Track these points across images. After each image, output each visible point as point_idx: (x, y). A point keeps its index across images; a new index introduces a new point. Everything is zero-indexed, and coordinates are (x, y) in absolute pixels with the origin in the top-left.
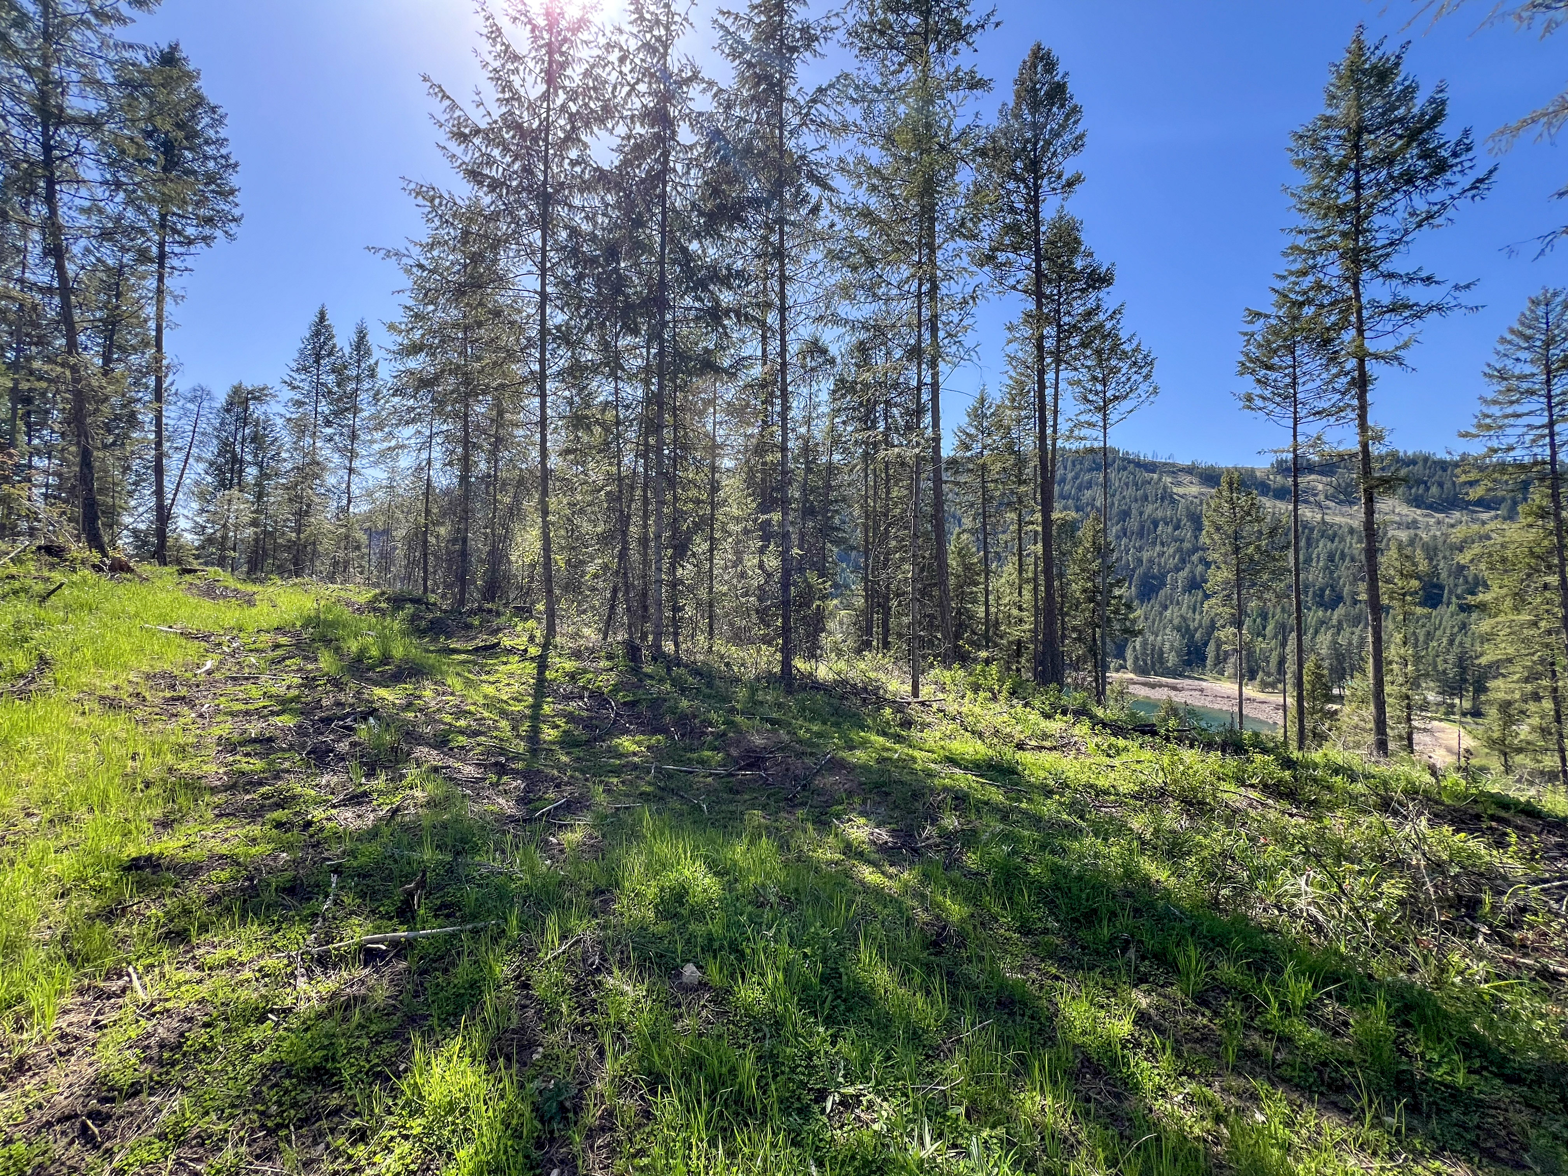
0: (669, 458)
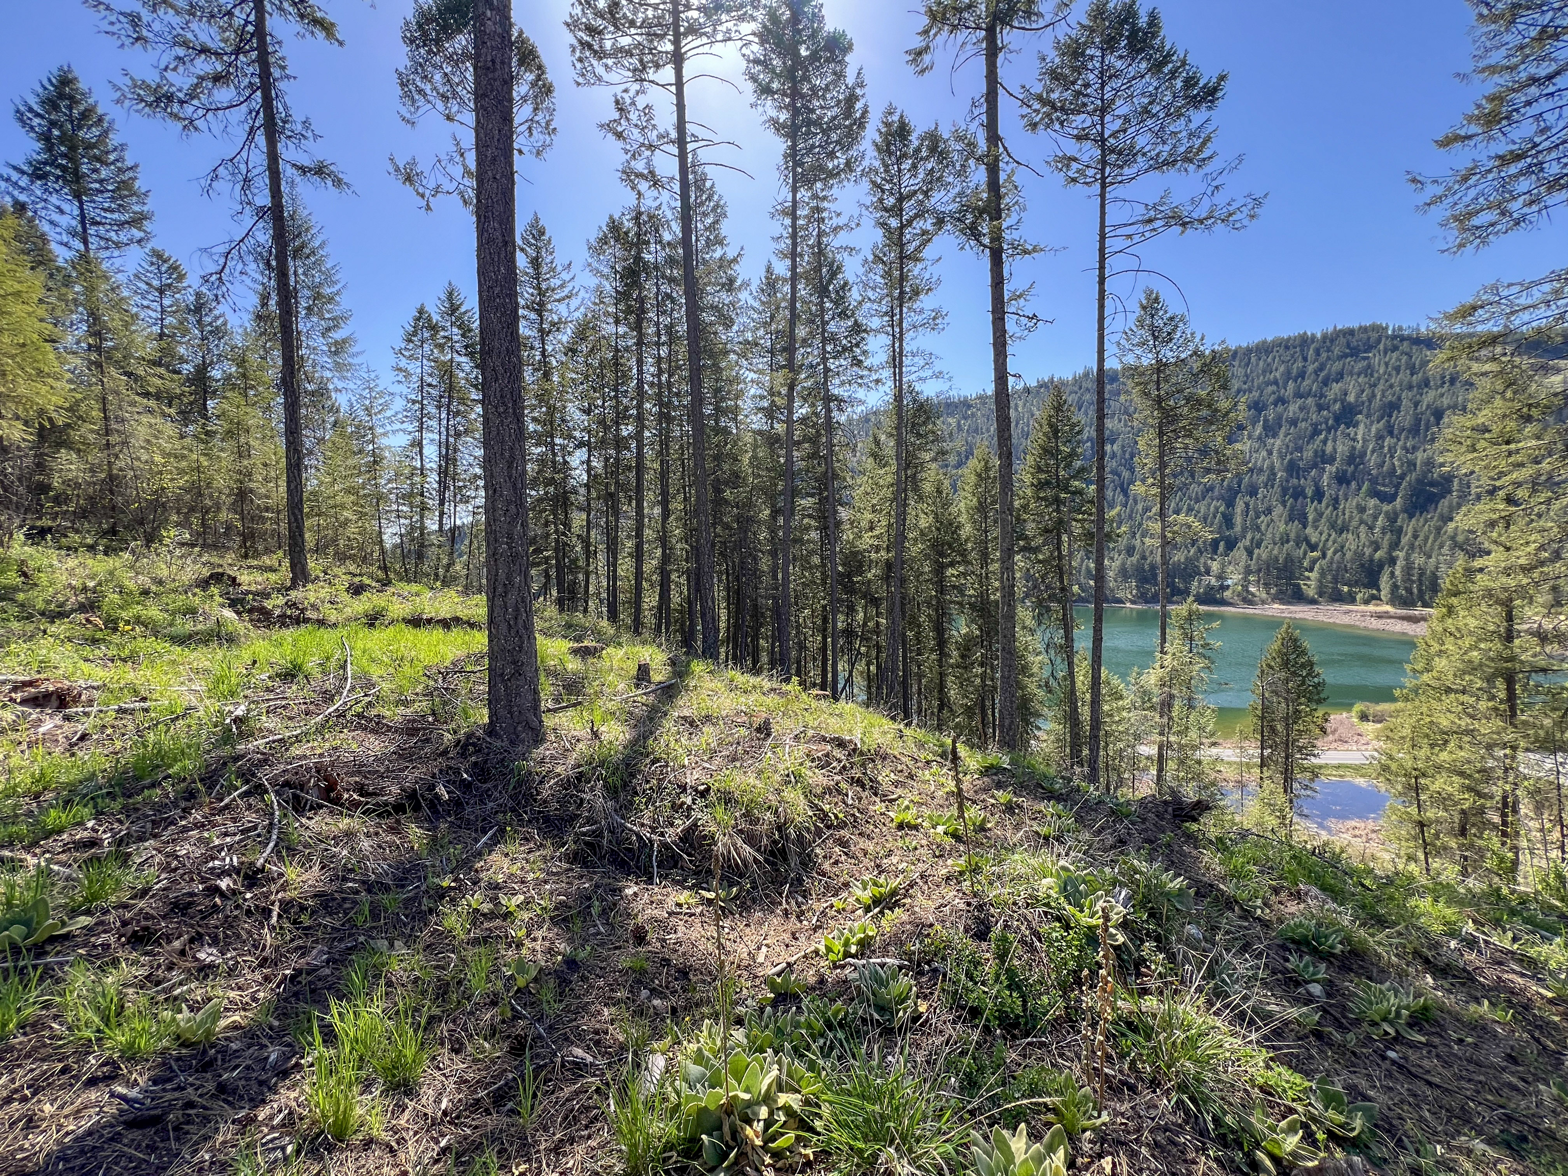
0: (652, 385)
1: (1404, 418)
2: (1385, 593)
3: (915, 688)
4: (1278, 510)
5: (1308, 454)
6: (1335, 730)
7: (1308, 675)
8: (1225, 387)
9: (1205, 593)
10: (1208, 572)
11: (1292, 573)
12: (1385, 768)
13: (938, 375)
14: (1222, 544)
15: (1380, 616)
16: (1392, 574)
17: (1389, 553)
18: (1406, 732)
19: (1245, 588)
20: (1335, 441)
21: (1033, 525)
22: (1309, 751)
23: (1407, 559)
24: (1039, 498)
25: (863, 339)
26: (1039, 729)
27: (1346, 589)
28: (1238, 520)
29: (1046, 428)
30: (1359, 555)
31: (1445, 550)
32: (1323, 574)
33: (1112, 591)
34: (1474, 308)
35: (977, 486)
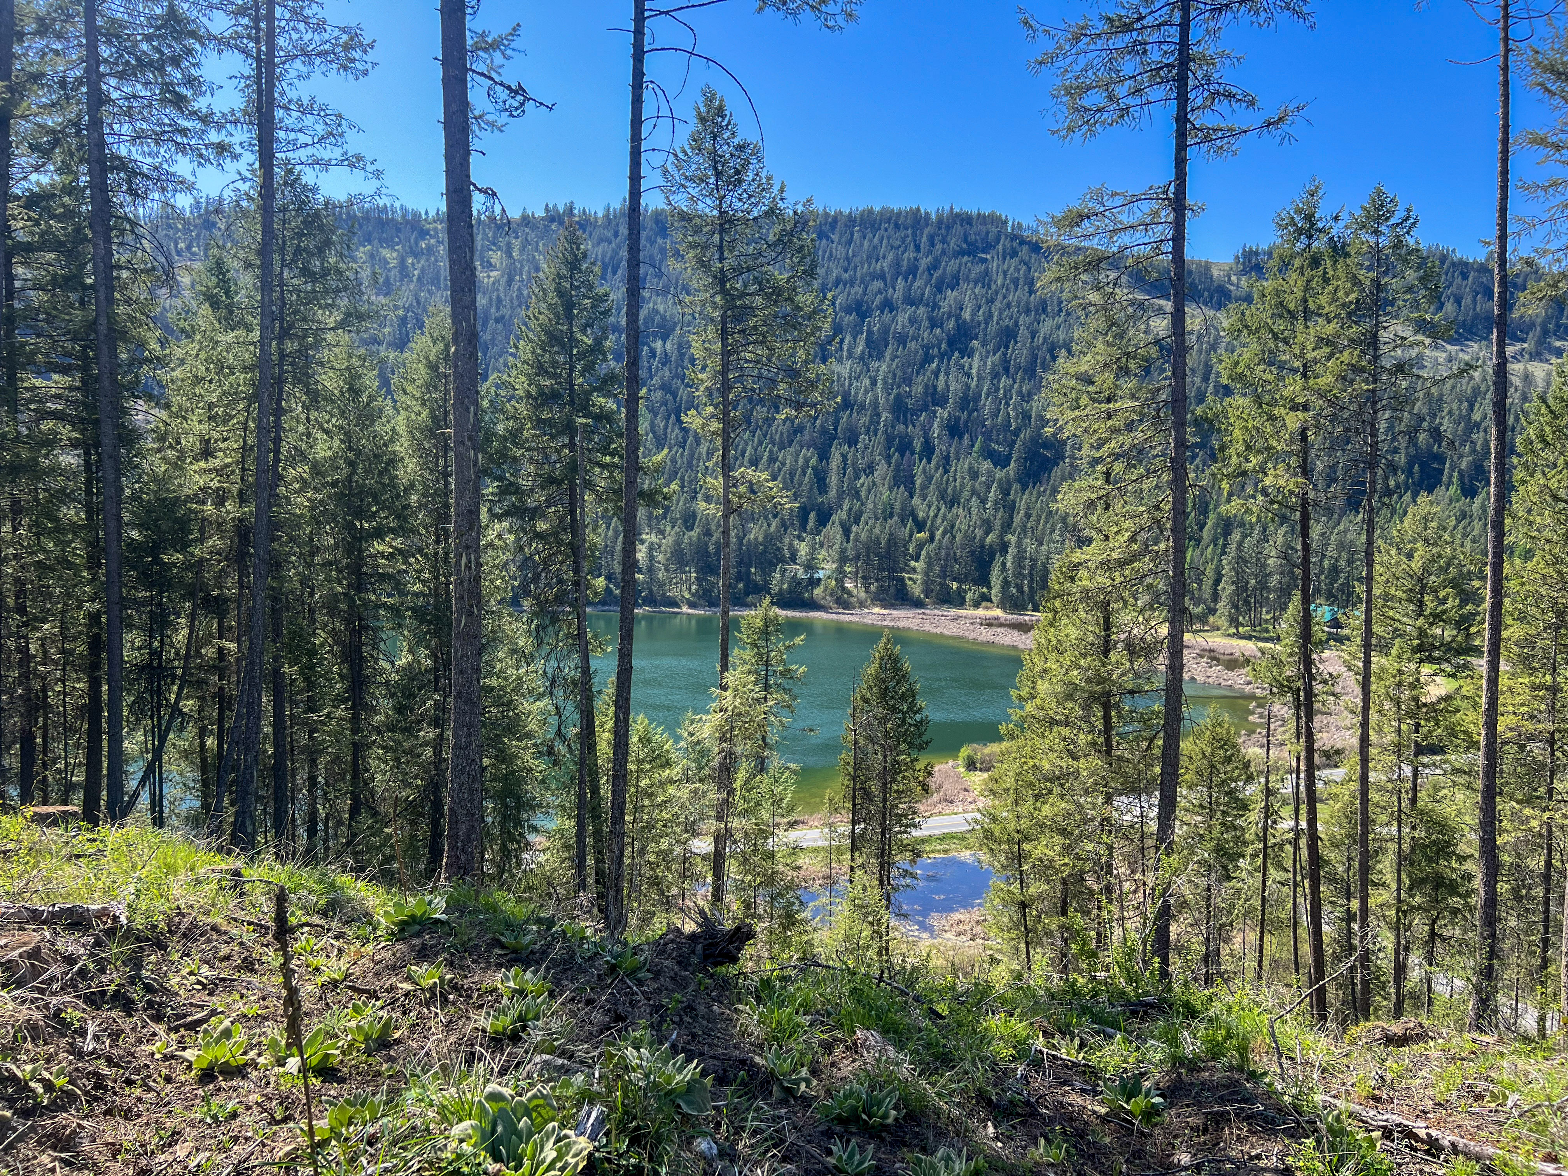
1: (1020, 352)
2: (995, 592)
3: (301, 777)
4: (882, 469)
5: (918, 389)
6: (941, 786)
7: (910, 708)
8: (811, 273)
9: (790, 591)
10: (793, 559)
11: (896, 562)
12: (988, 835)
13: (355, 162)
14: (812, 515)
15: (990, 623)
16: (1004, 564)
17: (1001, 537)
18: (1010, 782)
19: (840, 582)
20: (947, 374)
21: (532, 469)
22: (908, 821)
23: (1019, 545)
24: (539, 421)
25: (189, 52)
26: (534, 829)
27: (955, 585)
28: (833, 480)
29: (552, 297)
30: (969, 537)
31: (1056, 536)
32: (930, 564)
33: (662, 585)
34: (1083, 217)
35: (429, 386)
